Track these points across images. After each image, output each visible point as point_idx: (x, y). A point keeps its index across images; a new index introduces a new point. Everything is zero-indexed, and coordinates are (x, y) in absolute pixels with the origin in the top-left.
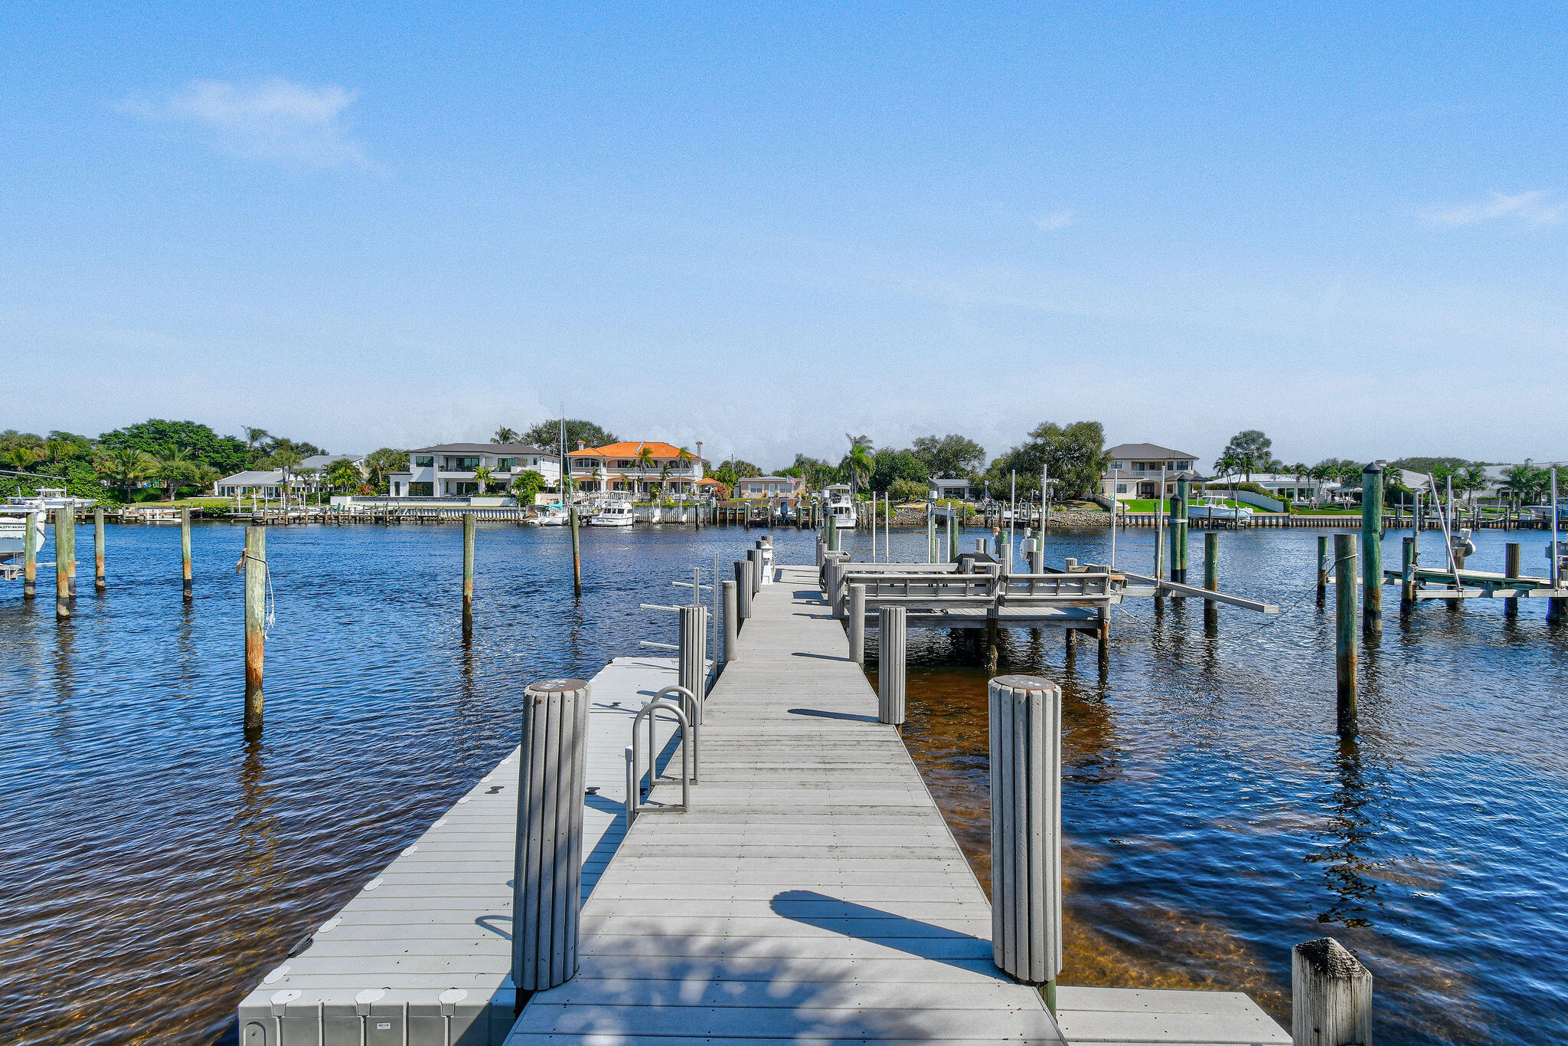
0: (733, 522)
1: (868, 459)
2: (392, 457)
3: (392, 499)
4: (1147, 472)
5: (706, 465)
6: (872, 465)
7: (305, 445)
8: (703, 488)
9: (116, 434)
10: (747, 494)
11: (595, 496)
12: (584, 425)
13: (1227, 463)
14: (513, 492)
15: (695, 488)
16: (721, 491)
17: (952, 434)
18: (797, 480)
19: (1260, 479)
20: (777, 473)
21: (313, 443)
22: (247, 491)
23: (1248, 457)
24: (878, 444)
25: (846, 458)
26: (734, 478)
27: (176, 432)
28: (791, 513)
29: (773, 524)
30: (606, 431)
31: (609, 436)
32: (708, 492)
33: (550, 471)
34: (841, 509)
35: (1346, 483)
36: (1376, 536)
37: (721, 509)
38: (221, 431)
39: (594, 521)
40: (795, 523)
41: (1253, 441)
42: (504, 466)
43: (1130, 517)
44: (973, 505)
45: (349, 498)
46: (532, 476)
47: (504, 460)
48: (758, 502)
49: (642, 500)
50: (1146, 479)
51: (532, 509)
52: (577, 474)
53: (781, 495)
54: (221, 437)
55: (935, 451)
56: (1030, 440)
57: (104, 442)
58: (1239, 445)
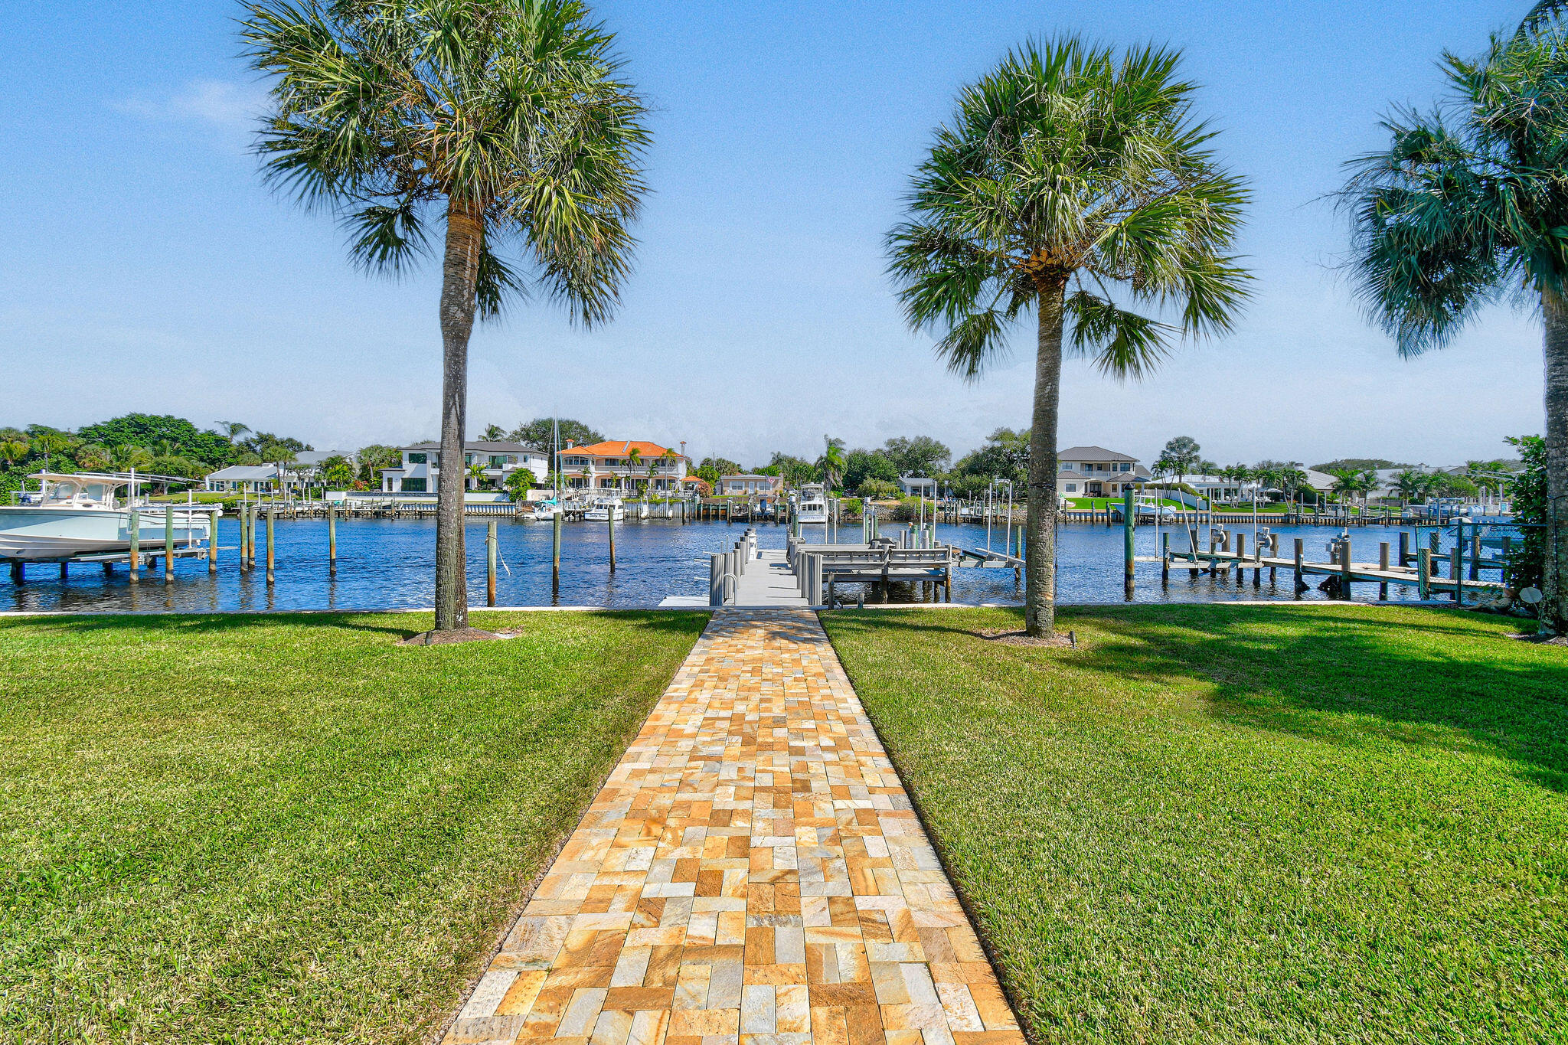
0: (716, 517)
1: (841, 460)
2: (383, 454)
3: (386, 495)
4: (1095, 472)
5: (689, 463)
6: (844, 466)
7: (290, 440)
8: (687, 486)
9: (96, 428)
10: (729, 491)
11: (585, 492)
12: (571, 423)
13: (1162, 466)
14: (505, 488)
15: (679, 485)
16: (704, 488)
17: (921, 436)
18: (774, 478)
19: (1191, 480)
20: (756, 471)
21: (298, 438)
22: (238, 485)
23: (1181, 460)
24: (851, 446)
25: (821, 458)
26: (716, 477)
27: (156, 426)
28: (770, 509)
29: (753, 519)
30: (592, 429)
31: (595, 435)
32: (692, 488)
33: (539, 468)
34: (815, 506)
35: (1266, 485)
36: (1131, 528)
37: (705, 505)
38: (202, 426)
39: (587, 517)
40: (773, 518)
41: (1185, 446)
42: (495, 464)
43: (1075, 514)
44: (936, 503)
45: (344, 494)
46: (525, 473)
47: (494, 458)
48: (740, 498)
49: (630, 497)
50: (1093, 479)
51: (524, 504)
52: (568, 472)
53: (761, 492)
54: (202, 431)
55: (905, 451)
56: (988, 444)
57: (84, 436)
58: (1172, 449)
